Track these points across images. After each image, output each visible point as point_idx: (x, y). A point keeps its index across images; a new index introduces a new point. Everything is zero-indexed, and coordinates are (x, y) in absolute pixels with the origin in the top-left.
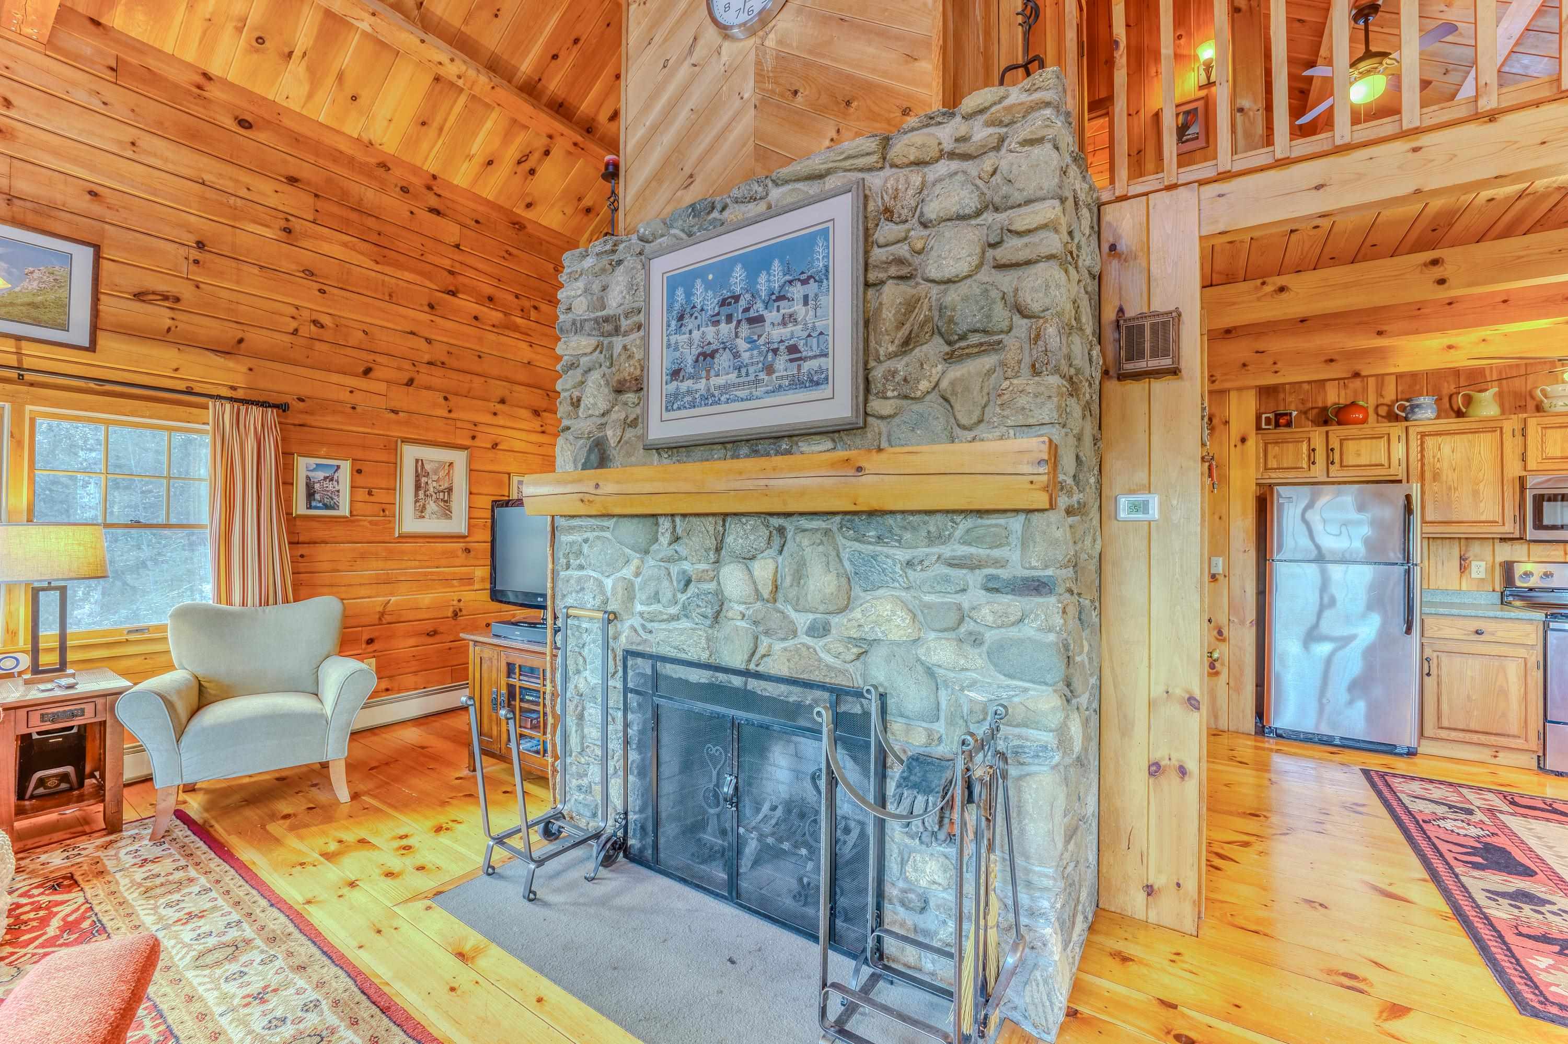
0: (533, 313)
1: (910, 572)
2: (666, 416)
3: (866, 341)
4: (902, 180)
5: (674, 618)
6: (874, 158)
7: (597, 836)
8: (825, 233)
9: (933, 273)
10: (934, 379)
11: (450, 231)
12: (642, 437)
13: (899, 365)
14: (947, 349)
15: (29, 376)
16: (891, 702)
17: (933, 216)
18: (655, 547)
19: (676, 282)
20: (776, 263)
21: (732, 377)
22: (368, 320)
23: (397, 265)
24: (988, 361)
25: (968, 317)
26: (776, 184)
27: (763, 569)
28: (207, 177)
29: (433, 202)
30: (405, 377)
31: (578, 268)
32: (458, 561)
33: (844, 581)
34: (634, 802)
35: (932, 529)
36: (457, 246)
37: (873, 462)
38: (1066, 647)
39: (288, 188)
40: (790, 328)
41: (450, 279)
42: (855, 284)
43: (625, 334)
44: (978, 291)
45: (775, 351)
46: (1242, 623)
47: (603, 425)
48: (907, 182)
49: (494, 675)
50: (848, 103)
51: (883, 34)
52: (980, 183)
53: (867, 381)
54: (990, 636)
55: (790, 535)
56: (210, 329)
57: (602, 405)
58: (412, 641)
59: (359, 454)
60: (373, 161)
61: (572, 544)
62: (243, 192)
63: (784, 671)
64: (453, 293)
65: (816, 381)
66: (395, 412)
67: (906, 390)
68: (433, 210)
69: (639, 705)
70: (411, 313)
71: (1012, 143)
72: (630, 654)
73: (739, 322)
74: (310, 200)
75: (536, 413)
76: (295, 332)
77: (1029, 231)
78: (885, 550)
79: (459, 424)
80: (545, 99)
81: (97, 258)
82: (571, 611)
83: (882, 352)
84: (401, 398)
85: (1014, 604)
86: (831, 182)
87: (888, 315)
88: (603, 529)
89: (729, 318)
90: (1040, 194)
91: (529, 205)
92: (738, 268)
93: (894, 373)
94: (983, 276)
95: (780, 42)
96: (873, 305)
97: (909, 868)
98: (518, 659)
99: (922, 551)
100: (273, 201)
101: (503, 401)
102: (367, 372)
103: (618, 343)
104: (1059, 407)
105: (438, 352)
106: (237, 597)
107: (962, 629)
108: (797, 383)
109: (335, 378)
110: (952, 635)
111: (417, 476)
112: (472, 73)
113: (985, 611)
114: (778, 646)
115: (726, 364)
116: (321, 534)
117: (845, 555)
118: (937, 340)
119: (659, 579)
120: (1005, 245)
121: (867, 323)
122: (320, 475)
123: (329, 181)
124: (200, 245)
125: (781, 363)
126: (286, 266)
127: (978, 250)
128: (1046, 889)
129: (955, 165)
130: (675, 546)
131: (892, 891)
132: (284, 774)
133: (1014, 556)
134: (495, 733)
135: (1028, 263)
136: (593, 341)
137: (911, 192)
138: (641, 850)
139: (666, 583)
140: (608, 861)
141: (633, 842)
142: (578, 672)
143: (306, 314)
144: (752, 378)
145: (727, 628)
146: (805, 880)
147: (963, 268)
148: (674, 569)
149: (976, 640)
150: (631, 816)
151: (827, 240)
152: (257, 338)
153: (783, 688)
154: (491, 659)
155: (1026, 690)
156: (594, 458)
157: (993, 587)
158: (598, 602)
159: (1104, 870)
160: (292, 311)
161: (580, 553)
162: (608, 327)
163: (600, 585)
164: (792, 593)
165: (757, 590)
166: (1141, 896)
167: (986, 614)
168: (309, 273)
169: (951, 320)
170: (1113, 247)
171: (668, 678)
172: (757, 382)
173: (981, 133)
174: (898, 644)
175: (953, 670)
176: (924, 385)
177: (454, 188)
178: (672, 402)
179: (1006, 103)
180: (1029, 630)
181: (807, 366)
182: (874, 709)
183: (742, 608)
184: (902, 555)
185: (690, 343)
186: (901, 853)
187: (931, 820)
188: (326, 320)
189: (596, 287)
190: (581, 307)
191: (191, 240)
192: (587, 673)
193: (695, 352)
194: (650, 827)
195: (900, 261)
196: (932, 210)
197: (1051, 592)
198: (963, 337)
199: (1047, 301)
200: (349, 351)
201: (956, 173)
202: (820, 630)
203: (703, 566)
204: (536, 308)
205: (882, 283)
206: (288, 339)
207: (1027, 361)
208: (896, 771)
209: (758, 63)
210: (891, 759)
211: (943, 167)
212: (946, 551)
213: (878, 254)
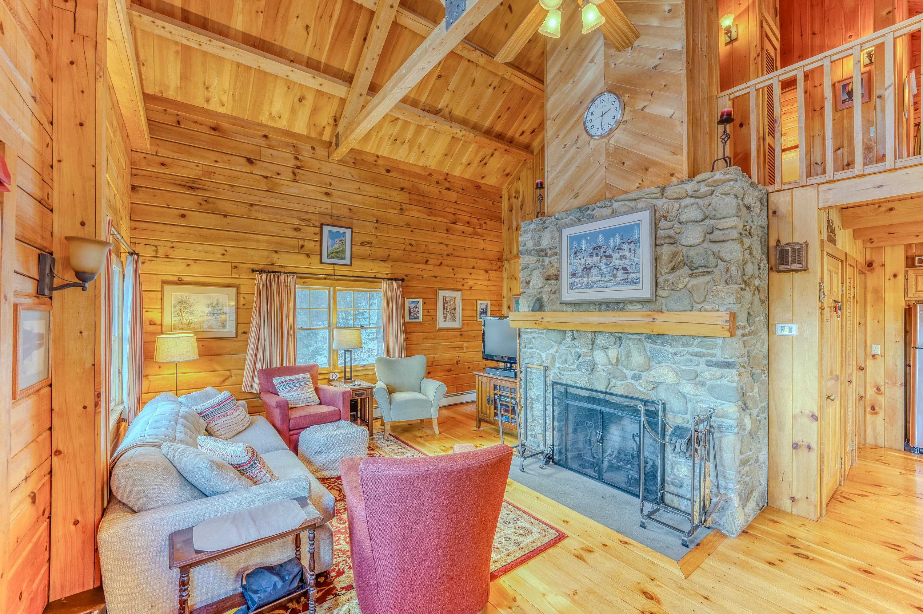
0: (484, 225)
1: (675, 357)
2: (570, 291)
3: (656, 266)
4: (671, 205)
5: (574, 370)
6: (659, 195)
7: (542, 453)
8: (638, 225)
9: (684, 243)
10: (685, 284)
11: (453, 196)
12: (560, 298)
13: (671, 277)
14: (691, 272)
15: (337, 277)
16: (667, 406)
17: (684, 220)
18: (564, 342)
19: (572, 239)
20: (617, 235)
21: (599, 278)
22: (427, 240)
23: (436, 216)
24: (707, 278)
25: (698, 261)
26: (616, 201)
27: (613, 353)
28: (379, 195)
29: (447, 185)
30: (439, 261)
31: (527, 228)
32: (458, 339)
33: (647, 359)
34: (556, 442)
35: (684, 341)
36: (456, 202)
37: (660, 317)
38: (742, 389)
39: (401, 193)
40: (624, 261)
41: (454, 217)
42: (651, 246)
43: (550, 256)
44: (703, 251)
45: (617, 269)
46: (895, 384)
47: (541, 292)
48: (673, 206)
49: (488, 389)
50: (647, 169)
51: (662, 143)
52: (703, 208)
53: (656, 283)
54: (708, 383)
55: (624, 340)
56: (381, 253)
57: (541, 285)
58: (443, 374)
59: (424, 296)
60: (427, 173)
61: (527, 338)
62: (389, 198)
63: (622, 393)
64: (455, 223)
65: (635, 282)
66: (436, 277)
67: (673, 287)
68: (448, 189)
69: (558, 404)
70: (440, 234)
71: (717, 193)
72: (554, 383)
73: (601, 257)
74: (407, 195)
75: (486, 271)
76: (404, 250)
77: (724, 229)
78: (665, 348)
79: (458, 280)
80: (494, 134)
81: (352, 232)
82: (528, 365)
83: (663, 272)
84: (439, 271)
85: (718, 372)
86: (641, 204)
87: (665, 258)
88: (541, 333)
89: (597, 255)
90: (728, 215)
91: (483, 178)
92: (601, 235)
93: (668, 280)
94: (705, 245)
95: (616, 142)
96: (659, 253)
97: (675, 470)
98: (499, 383)
99: (680, 349)
100: (397, 199)
101: (473, 268)
102: (427, 261)
103: (547, 260)
104: (736, 297)
105: (449, 250)
106: (391, 355)
107: (697, 380)
108: (626, 282)
109: (417, 266)
110: (693, 382)
111: (444, 304)
112: (468, 133)
113: (706, 373)
114: (619, 383)
115: (596, 273)
116: (413, 329)
117: (647, 349)
118: (686, 267)
119: (567, 354)
120: (715, 233)
121: (656, 259)
122: (413, 305)
123: (413, 186)
124: (377, 221)
125: (620, 274)
126: (402, 223)
127: (703, 235)
128: (732, 479)
129: (693, 200)
130: (574, 342)
131: (668, 479)
132: (411, 423)
133: (719, 353)
134: (488, 412)
135: (724, 241)
136: (535, 258)
137: (674, 210)
138: (559, 460)
139: (570, 356)
140: (547, 463)
141: (556, 457)
142: (531, 389)
143: (407, 241)
144: (607, 279)
145: (596, 375)
146: (630, 476)
147: (697, 241)
148: (573, 351)
149: (703, 384)
150: (555, 448)
151: (639, 227)
152: (394, 254)
153: (622, 399)
154: (486, 383)
155: (723, 404)
156: (537, 305)
157: (709, 364)
158: (539, 362)
159: (770, 489)
160: (403, 241)
161: (530, 343)
162: (542, 253)
163: (540, 355)
164: (625, 363)
165: (610, 361)
166: (789, 502)
167: (707, 374)
168: (408, 225)
169: (691, 262)
170: (774, 212)
171: (571, 394)
172: (609, 280)
173: (704, 189)
174: (670, 385)
175: (693, 395)
176: (680, 286)
177: (454, 177)
178: (572, 286)
179: (715, 178)
180: (725, 381)
181: (631, 276)
182: (660, 409)
183: (603, 367)
184: (672, 350)
185: (580, 264)
186: (672, 464)
187: (684, 448)
188: (413, 243)
189: (536, 237)
190: (530, 245)
191: (374, 220)
192: (535, 390)
193: (582, 267)
194: (563, 451)
195: (670, 237)
196: (683, 218)
197: (733, 367)
198: (697, 268)
199: (732, 257)
200: (421, 254)
201: (693, 204)
202: (637, 377)
203: (586, 350)
204: (485, 223)
205: (662, 245)
206: (402, 252)
207: (723, 279)
208: (669, 431)
209: (607, 150)
210: (667, 428)
211: (688, 201)
212: (690, 349)
213: (660, 233)
